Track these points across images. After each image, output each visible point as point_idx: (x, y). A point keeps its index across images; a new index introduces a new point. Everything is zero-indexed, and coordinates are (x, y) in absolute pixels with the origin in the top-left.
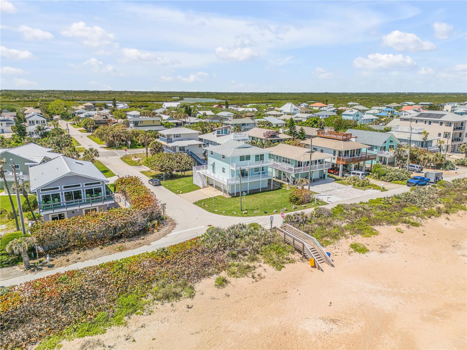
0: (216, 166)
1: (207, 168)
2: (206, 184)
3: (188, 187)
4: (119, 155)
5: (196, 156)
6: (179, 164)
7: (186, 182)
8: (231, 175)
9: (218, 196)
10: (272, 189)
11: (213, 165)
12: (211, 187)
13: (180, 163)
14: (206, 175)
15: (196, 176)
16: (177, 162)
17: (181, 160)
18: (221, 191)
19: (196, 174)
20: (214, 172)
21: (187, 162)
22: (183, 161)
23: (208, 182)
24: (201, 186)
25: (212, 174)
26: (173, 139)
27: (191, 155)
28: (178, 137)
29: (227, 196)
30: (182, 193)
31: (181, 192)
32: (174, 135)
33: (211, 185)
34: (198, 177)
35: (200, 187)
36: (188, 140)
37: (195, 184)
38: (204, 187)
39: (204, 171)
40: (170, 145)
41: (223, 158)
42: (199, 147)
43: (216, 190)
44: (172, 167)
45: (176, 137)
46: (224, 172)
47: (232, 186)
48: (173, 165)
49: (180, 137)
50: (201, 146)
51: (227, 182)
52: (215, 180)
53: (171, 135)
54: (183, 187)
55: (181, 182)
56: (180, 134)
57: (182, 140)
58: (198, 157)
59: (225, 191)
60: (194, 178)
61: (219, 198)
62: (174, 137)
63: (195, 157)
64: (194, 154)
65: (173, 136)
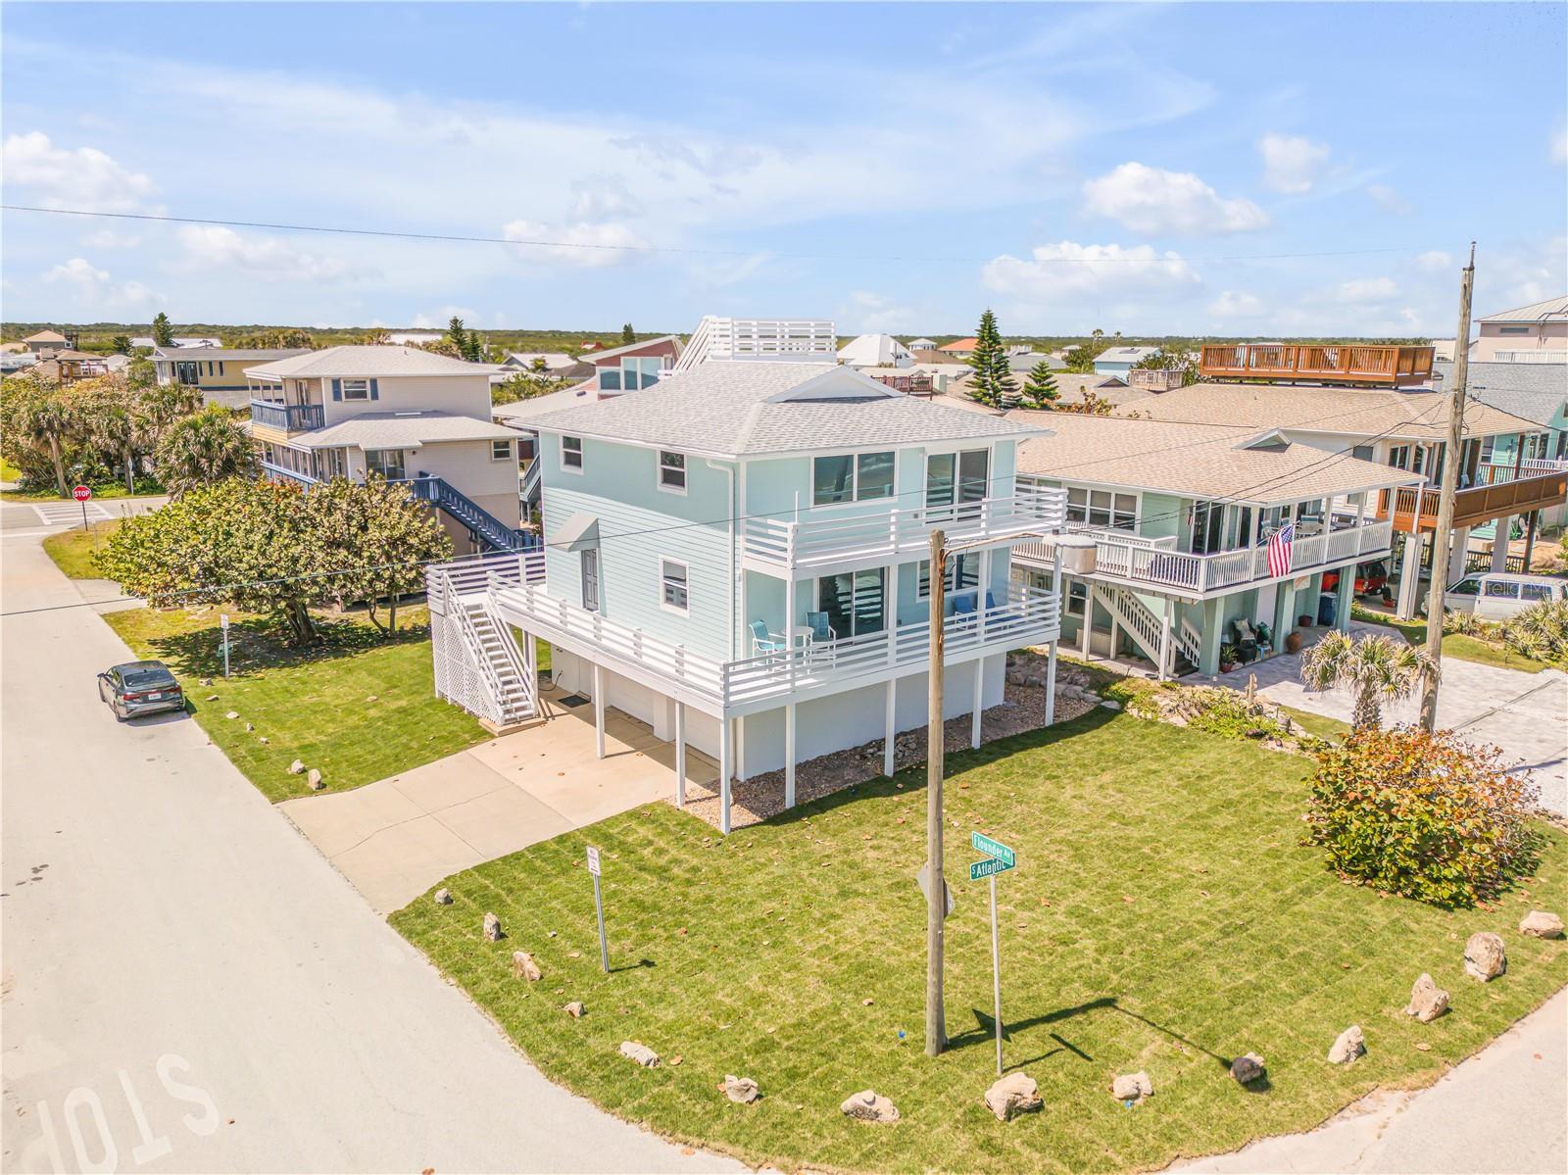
0: (607, 551)
1: (537, 574)
2: (531, 701)
3: (387, 721)
4: (47, 522)
5: (481, 512)
6: (343, 553)
7: (389, 679)
8: (749, 620)
9: (634, 814)
10: (1049, 720)
11: (588, 550)
12: (569, 722)
13: (349, 546)
14: (534, 629)
15: (454, 639)
16: (333, 544)
17: (364, 528)
18: (663, 752)
19: (451, 624)
20: (590, 596)
21: (402, 539)
22: (374, 533)
23: (545, 675)
24: (493, 717)
25: (581, 621)
26: (330, 406)
27: (447, 500)
28: (363, 395)
29: (722, 814)
30: (321, 786)
31: (314, 775)
32: (336, 383)
33: (576, 702)
34: (470, 645)
35: (483, 722)
36: (425, 414)
37: (451, 696)
38: (516, 724)
39: (516, 595)
40: (307, 442)
41: (674, 478)
42: (498, 455)
43: (615, 745)
44: (296, 573)
45: (348, 395)
46: (676, 595)
47: (763, 722)
48: (295, 560)
49: (375, 396)
50: (506, 454)
51: (717, 689)
52: (605, 672)
53: (318, 380)
54: (353, 720)
55: (351, 679)
56: (374, 382)
57: (389, 415)
58: (489, 519)
59: (699, 764)
60: (440, 649)
61: (644, 831)
62: (337, 396)
63: (474, 520)
64: (461, 497)
65: (327, 389)
